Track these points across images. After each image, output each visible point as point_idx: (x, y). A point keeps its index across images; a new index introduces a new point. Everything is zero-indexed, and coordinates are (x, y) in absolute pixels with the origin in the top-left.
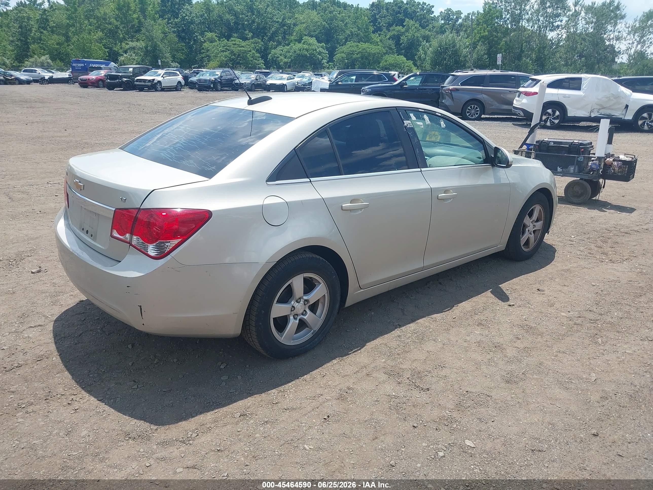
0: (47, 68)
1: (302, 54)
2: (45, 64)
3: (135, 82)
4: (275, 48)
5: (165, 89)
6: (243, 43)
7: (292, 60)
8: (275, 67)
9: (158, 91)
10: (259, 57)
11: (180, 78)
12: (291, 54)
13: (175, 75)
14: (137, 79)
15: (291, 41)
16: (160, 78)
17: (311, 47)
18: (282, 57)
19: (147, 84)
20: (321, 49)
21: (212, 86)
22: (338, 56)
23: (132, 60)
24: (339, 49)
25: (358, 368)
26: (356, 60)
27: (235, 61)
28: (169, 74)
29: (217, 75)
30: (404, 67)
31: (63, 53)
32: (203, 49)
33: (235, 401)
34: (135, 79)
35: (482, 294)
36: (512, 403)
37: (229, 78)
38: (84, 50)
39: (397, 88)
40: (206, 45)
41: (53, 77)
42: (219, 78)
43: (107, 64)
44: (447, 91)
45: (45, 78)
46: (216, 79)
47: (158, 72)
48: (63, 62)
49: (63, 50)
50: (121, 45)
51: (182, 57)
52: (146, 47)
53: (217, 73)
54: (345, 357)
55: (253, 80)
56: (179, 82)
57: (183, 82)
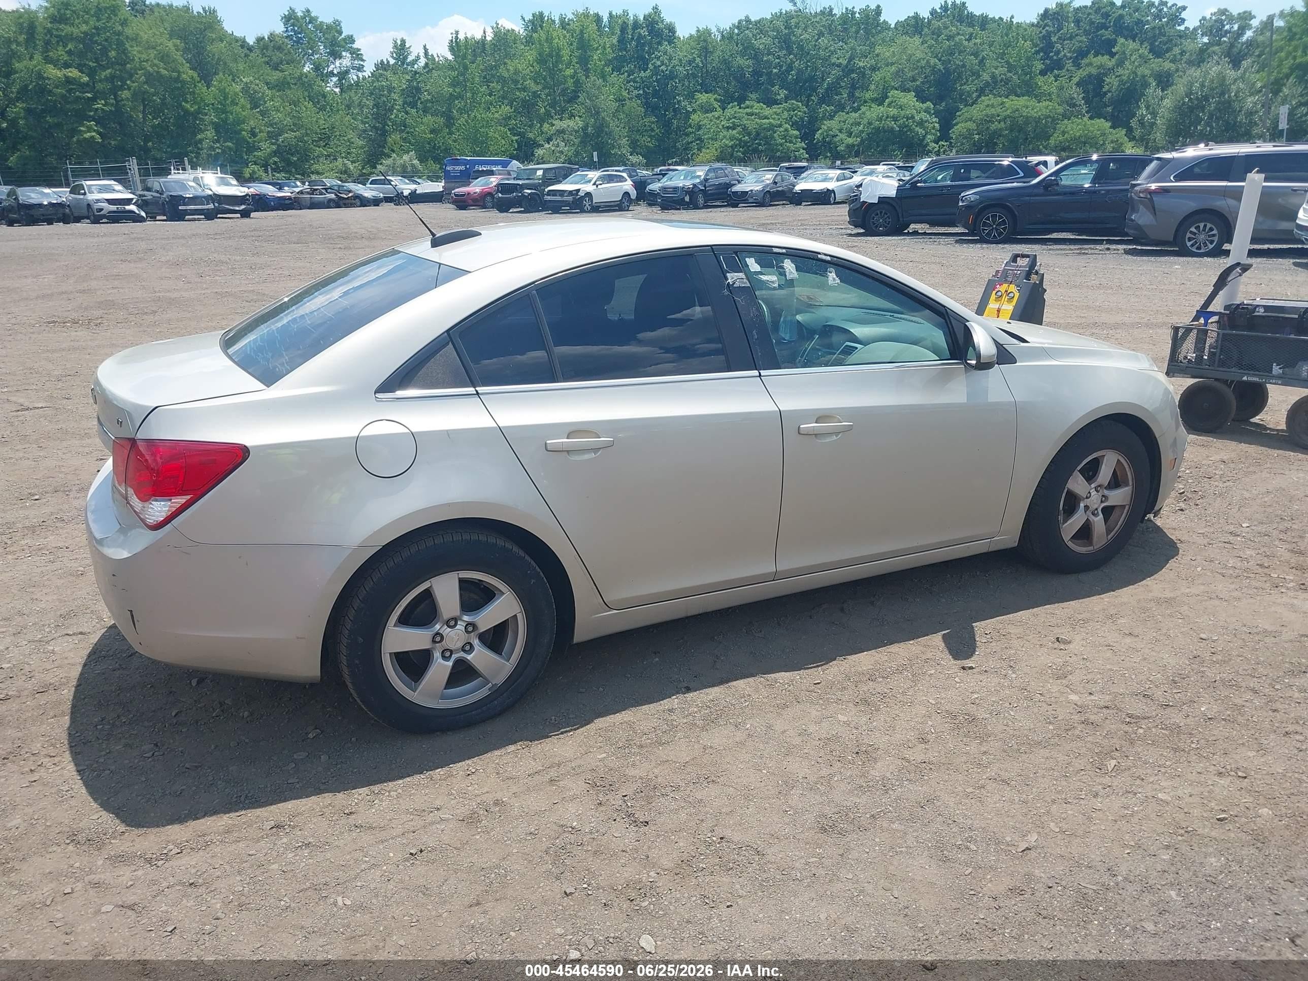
0: (409, 174)
1: (883, 127)
2: (409, 169)
3: (546, 197)
4: (831, 118)
5: (599, 207)
6: (768, 111)
7: (862, 141)
8: (829, 155)
9: (586, 212)
10: (796, 137)
11: (628, 185)
12: (861, 128)
13: (621, 179)
14: (550, 191)
15: (865, 102)
16: (589, 188)
17: (903, 113)
18: (842, 136)
19: (565, 198)
20: (924, 115)
21: (687, 199)
22: (959, 128)
23: (558, 155)
24: (963, 114)
25: (543, 766)
26: (997, 134)
27: (750, 146)
28: (610, 179)
29: (699, 176)
30: (1104, 144)
31: (439, 147)
32: (690, 126)
33: (285, 800)
34: (546, 190)
35: (920, 640)
36: (799, 875)
37: (721, 182)
38: (475, 141)
39: (1036, 191)
40: (695, 117)
41: (417, 192)
42: (701, 183)
43: (505, 164)
44: (1141, 195)
45: (402, 193)
46: (694, 185)
47: (587, 175)
48: (439, 163)
49: (439, 142)
50: (541, 126)
51: (650, 144)
52: (585, 129)
53: (698, 173)
54: (536, 742)
55: (768, 185)
56: (626, 194)
57: (633, 194)
